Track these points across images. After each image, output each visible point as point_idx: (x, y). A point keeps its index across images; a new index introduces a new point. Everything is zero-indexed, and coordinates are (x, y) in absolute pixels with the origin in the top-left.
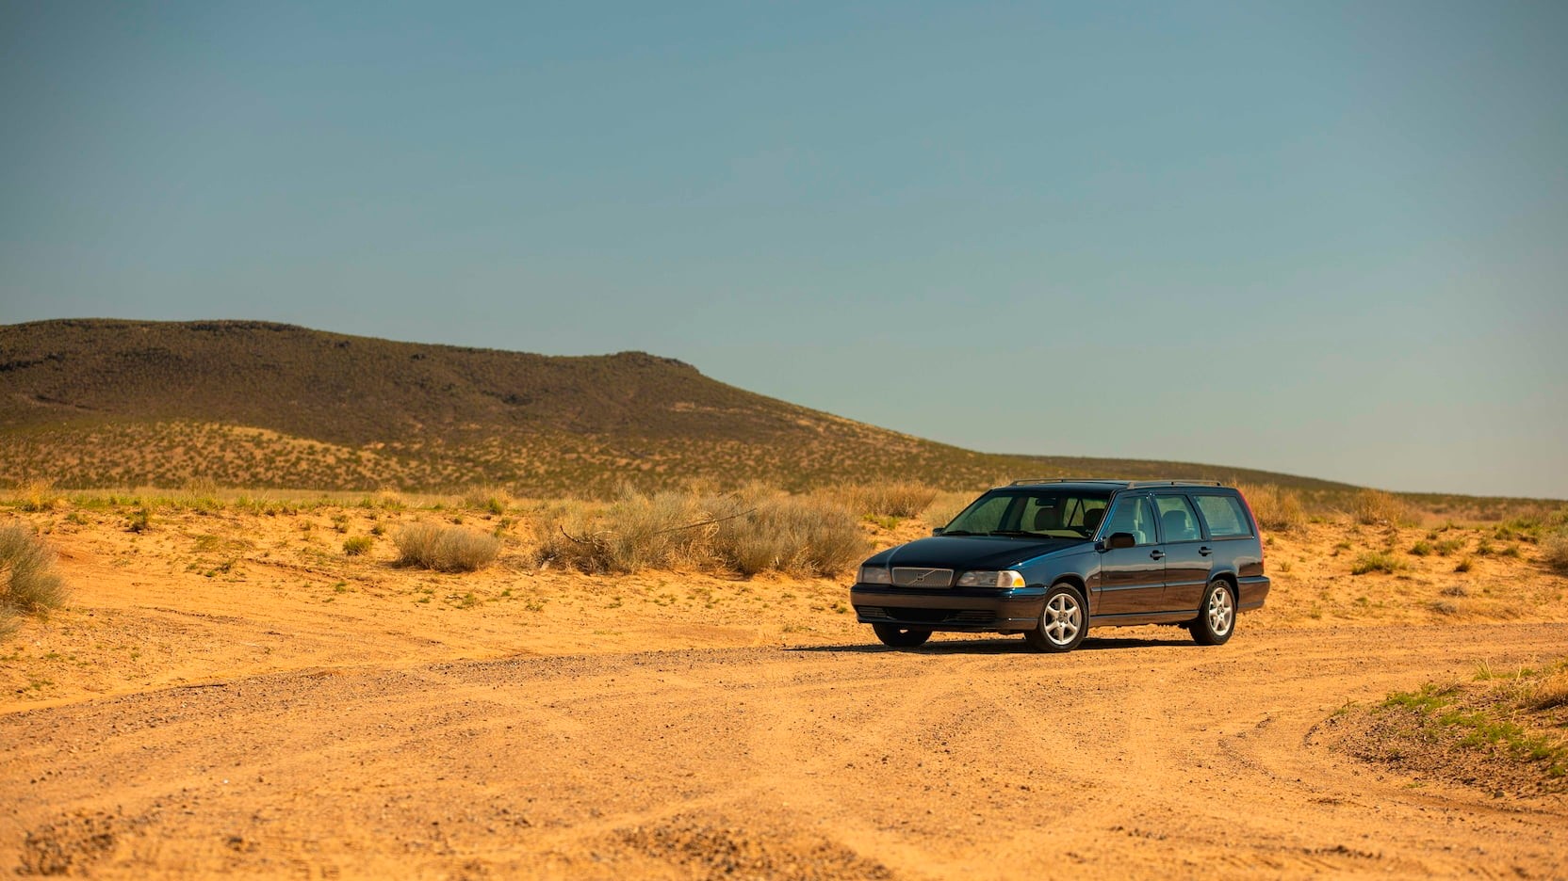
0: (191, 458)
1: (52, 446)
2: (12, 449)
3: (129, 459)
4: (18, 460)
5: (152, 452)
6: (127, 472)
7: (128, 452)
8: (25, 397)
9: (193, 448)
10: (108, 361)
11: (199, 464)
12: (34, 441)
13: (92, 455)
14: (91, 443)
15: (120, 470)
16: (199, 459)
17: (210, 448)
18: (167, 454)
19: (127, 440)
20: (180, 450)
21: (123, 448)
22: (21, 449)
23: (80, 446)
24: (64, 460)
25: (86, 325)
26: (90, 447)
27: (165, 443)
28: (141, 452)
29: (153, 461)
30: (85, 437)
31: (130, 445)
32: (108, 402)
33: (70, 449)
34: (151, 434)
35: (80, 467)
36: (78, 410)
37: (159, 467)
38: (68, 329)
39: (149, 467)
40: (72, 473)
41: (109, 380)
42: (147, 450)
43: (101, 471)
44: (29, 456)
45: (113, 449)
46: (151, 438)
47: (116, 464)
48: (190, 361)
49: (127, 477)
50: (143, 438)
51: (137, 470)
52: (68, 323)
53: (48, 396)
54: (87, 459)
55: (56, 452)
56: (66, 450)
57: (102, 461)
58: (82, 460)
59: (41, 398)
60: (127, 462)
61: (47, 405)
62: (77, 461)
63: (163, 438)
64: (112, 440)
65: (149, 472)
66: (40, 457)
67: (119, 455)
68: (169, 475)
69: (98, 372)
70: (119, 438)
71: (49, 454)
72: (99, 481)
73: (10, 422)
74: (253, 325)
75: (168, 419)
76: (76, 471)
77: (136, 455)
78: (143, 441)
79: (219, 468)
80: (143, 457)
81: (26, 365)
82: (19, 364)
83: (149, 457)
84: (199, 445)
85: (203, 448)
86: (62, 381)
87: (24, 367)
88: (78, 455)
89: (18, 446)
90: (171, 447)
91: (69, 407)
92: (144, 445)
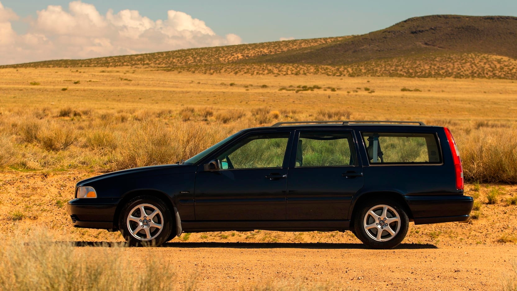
0: (472, 67)
1: (421, 62)
2: (407, 62)
3: (448, 67)
4: (407, 66)
5: (458, 65)
6: (446, 72)
7: (448, 64)
8: (420, 43)
9: (474, 63)
10: (452, 30)
11: (474, 69)
12: (416, 60)
13: (435, 65)
14: (436, 61)
15: (444, 71)
16: (474, 67)
17: (480, 63)
18: (463, 65)
19: (450, 60)
20: (469, 64)
21: (447, 63)
22: (410, 63)
23: (432, 62)
24: (424, 67)
25: (446, 17)
26: (435, 62)
27: (464, 61)
28: (453, 64)
29: (457, 68)
30: (435, 59)
31: (450, 62)
32: (450, 45)
33: (428, 63)
34: (459, 57)
35: (429, 70)
36: (439, 48)
37: (458, 70)
38: (439, 18)
39: (455, 70)
40: (425, 72)
41: (452, 37)
42: (456, 64)
43: (436, 71)
44: (411, 65)
45: (443, 63)
46: (459, 59)
47: (443, 69)
48: (482, 31)
49: (445, 74)
50: (456, 59)
51: (450, 71)
52: (439, 16)
53: (428, 43)
54: (433, 67)
55: (422, 64)
56: (426, 63)
57: (438, 67)
58: (431, 67)
59: (426, 44)
60: (447, 68)
61: (428, 46)
62: (429, 67)
63: (463, 59)
64: (444, 60)
65: (454, 72)
66: (416, 66)
67: (445, 65)
68: (462, 73)
69: (448, 34)
70: (447, 59)
71: (419, 64)
72: (435, 75)
73: (413, 53)
74: (508, 18)
75: (469, 52)
76: (427, 71)
77: (452, 65)
78: (455, 60)
79: (481, 71)
80: (454, 66)
81: (422, 31)
82: (420, 31)
83: (456, 66)
84: (476, 62)
85: (478, 63)
86: (434, 38)
87: (421, 32)
88: (430, 65)
89: (409, 61)
90: (465, 63)
91: (435, 47)
92: (455, 62)
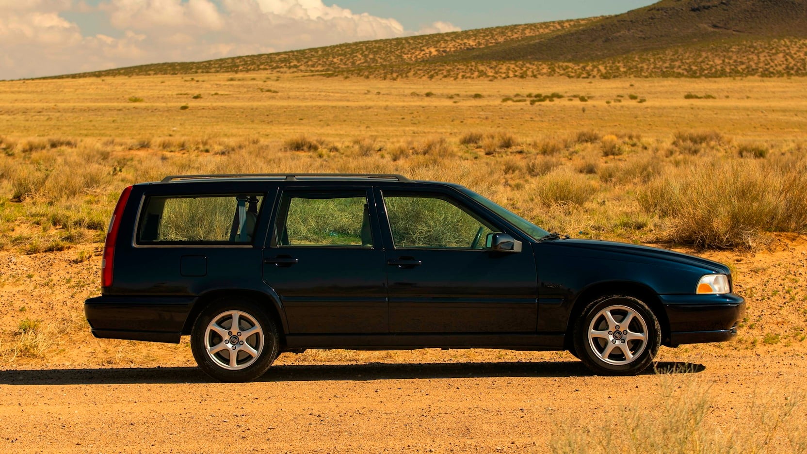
0: (786, 60)
1: (709, 54)
2: (687, 55)
3: (750, 60)
4: (687, 61)
5: (765, 56)
6: (747, 68)
7: (750, 57)
8: (706, 26)
9: (789, 54)
10: (753, 5)
11: (790, 63)
12: (700, 51)
13: (730, 58)
14: (732, 51)
15: (744, 66)
16: (790, 60)
17: (798, 54)
18: (773, 57)
19: (752, 50)
20: (781, 55)
21: (749, 54)
22: (691, 55)
23: (725, 53)
24: (713, 61)
26: (730, 54)
27: (774, 51)
28: (758, 57)
29: (764, 61)
30: (729, 48)
31: (753, 53)
32: (751, 28)
33: (719, 55)
34: (767, 46)
35: (722, 65)
36: (734, 33)
37: (766, 65)
39: (761, 65)
40: (716, 69)
41: (753, 15)
42: (762, 55)
43: (733, 67)
44: (694, 59)
45: (743, 55)
46: (766, 48)
47: (742, 63)
48: (799, 4)
49: (746, 70)
50: (761, 48)
51: (754, 66)
53: (718, 25)
54: (727, 60)
55: (710, 57)
56: (716, 55)
57: (735, 61)
58: (724, 61)
59: (715, 26)
60: (749, 62)
61: (717, 30)
62: (721, 62)
63: (773, 48)
64: (743, 50)
65: (760, 68)
66: (700, 60)
67: (745, 58)
68: (771, 70)
69: (748, 11)
70: (748, 49)
71: (706, 58)
72: (730, 72)
73: (695, 40)
75: (781, 37)
76: (719, 68)
77: (755, 58)
78: (761, 50)
79: (801, 66)
80: (759, 59)
81: (708, 8)
82: (704, 7)
83: (762, 59)
84: (793, 52)
85: (795, 54)
86: (727, 17)
87: (707, 9)
88: (722, 58)
89: (690, 53)
90: (777, 53)
91: (729, 31)
92: (761, 52)
